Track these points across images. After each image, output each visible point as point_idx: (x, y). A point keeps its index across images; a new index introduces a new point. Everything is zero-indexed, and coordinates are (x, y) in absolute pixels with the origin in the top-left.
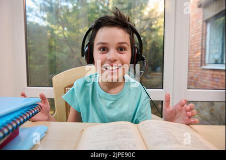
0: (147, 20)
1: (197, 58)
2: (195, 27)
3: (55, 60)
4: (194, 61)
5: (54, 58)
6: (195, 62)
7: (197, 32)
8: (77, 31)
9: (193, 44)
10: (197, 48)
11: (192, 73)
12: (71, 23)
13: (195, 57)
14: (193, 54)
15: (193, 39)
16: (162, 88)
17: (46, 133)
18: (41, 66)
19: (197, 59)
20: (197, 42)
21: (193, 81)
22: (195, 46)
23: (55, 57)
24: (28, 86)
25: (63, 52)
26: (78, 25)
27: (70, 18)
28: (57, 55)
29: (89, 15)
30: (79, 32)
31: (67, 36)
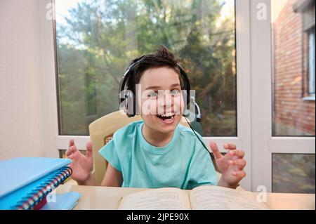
0: (220, 33)
1: (296, 85)
2: (290, 40)
3: (95, 94)
4: (291, 89)
5: (93, 92)
6: (293, 91)
7: (295, 47)
8: (123, 55)
9: (290, 64)
10: (295, 71)
11: (289, 107)
12: (115, 46)
13: (293, 83)
14: (290, 80)
15: (289, 58)
16: (236, 136)
17: (78, 201)
18: (77, 103)
19: (295, 87)
20: (294, 62)
21: (291, 118)
22: (293, 67)
23: (95, 90)
24: (60, 134)
25: (106, 84)
26: (124, 47)
27: (113, 39)
28: (97, 87)
29: (139, 33)
30: (126, 57)
31: (110, 62)
